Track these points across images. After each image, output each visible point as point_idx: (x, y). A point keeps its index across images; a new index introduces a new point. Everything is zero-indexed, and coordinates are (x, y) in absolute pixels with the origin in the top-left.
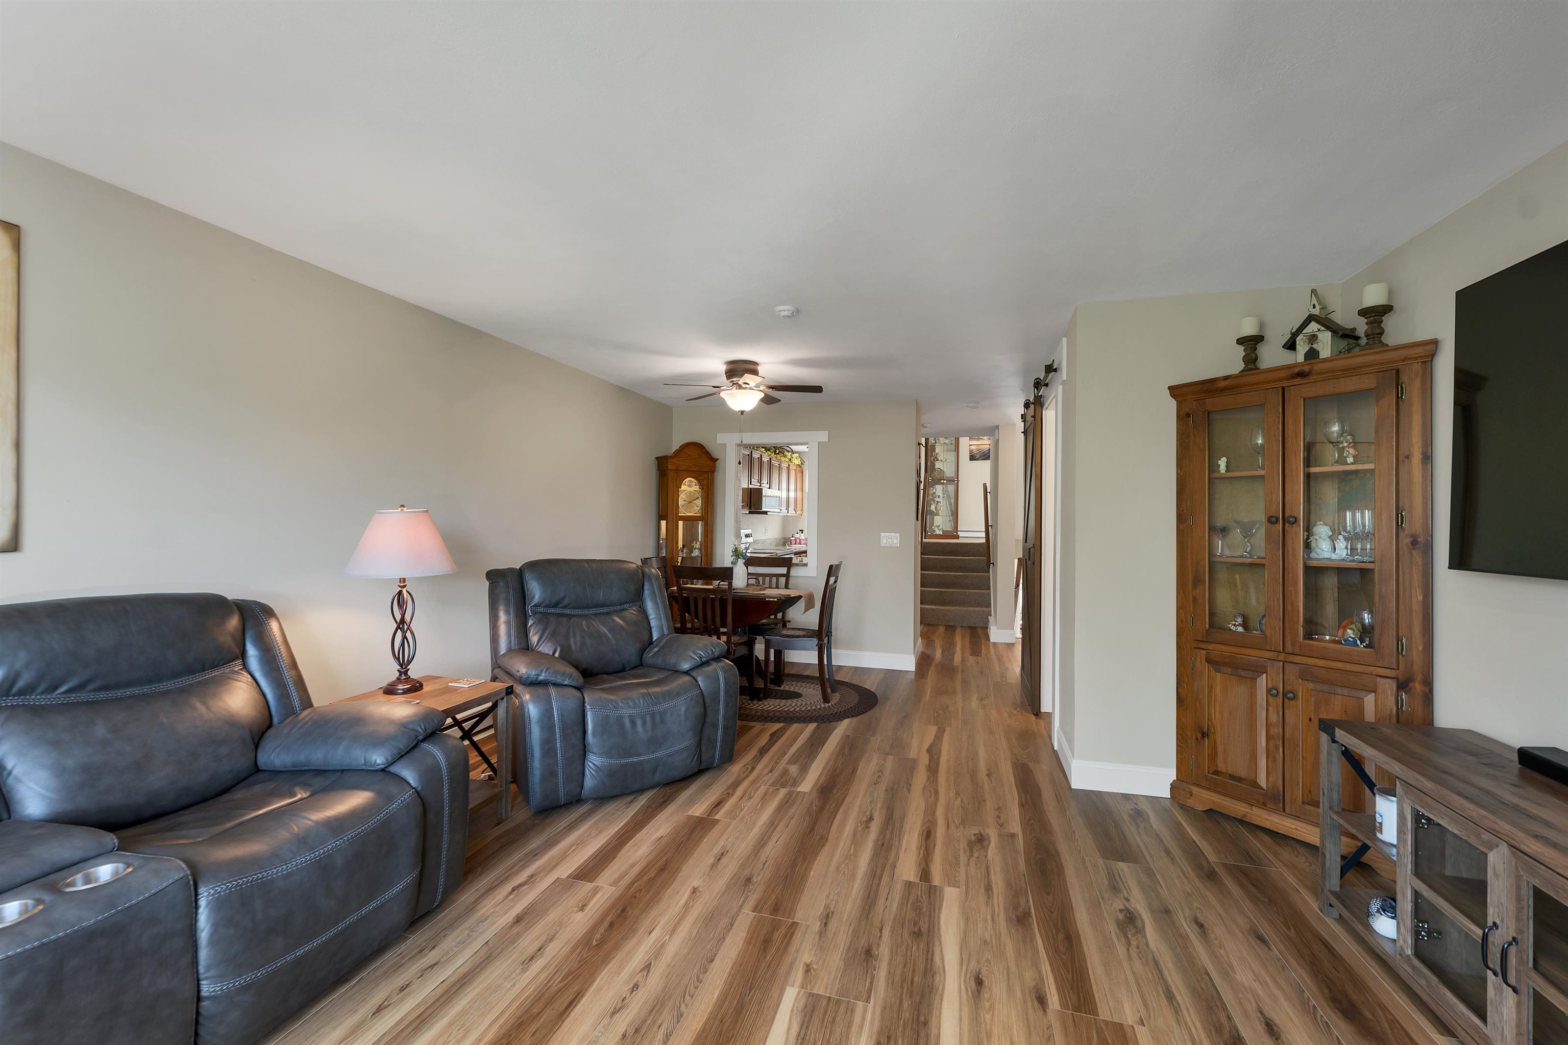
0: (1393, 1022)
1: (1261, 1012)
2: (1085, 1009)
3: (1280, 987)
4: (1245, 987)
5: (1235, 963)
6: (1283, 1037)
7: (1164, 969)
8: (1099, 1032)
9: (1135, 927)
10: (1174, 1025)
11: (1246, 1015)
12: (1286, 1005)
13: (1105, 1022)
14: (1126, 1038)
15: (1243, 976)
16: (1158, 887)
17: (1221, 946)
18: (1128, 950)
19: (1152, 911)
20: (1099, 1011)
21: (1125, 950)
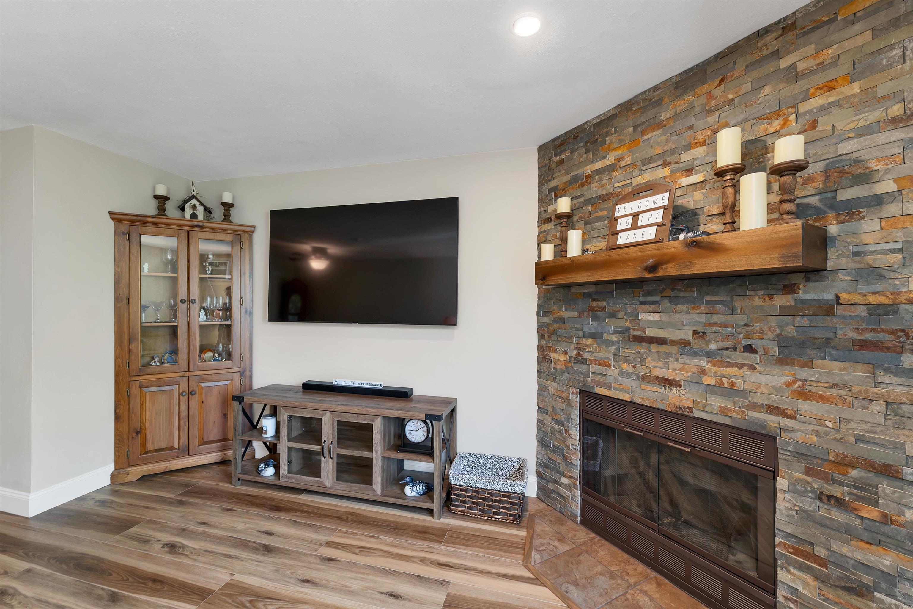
0: (288, 502)
1: (260, 532)
2: (207, 595)
3: (254, 519)
4: (245, 529)
5: (232, 525)
6: (274, 532)
7: (213, 550)
8: (223, 594)
9: (179, 547)
10: (244, 563)
11: (258, 537)
12: (262, 523)
13: (220, 589)
14: (235, 585)
15: (240, 526)
16: (165, 524)
17: (221, 524)
18: (190, 558)
19: (177, 535)
20: (212, 589)
21: (189, 559)
